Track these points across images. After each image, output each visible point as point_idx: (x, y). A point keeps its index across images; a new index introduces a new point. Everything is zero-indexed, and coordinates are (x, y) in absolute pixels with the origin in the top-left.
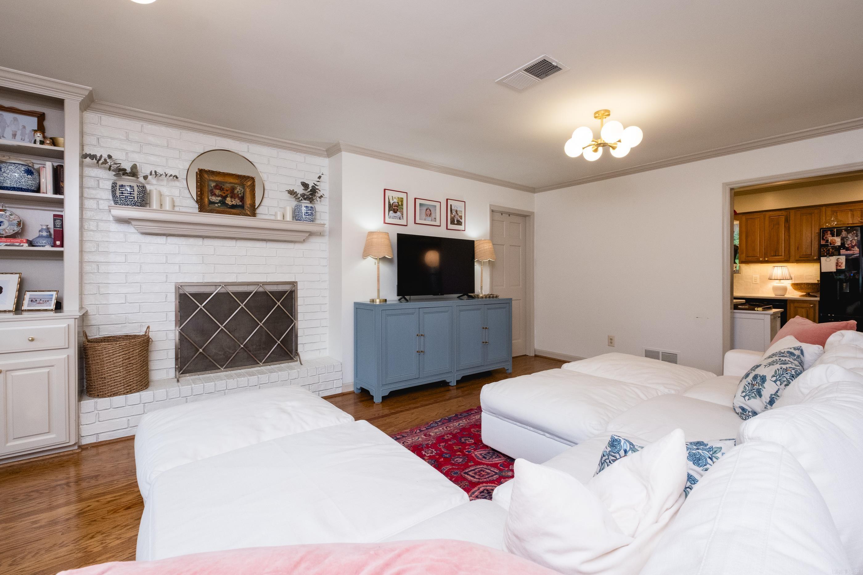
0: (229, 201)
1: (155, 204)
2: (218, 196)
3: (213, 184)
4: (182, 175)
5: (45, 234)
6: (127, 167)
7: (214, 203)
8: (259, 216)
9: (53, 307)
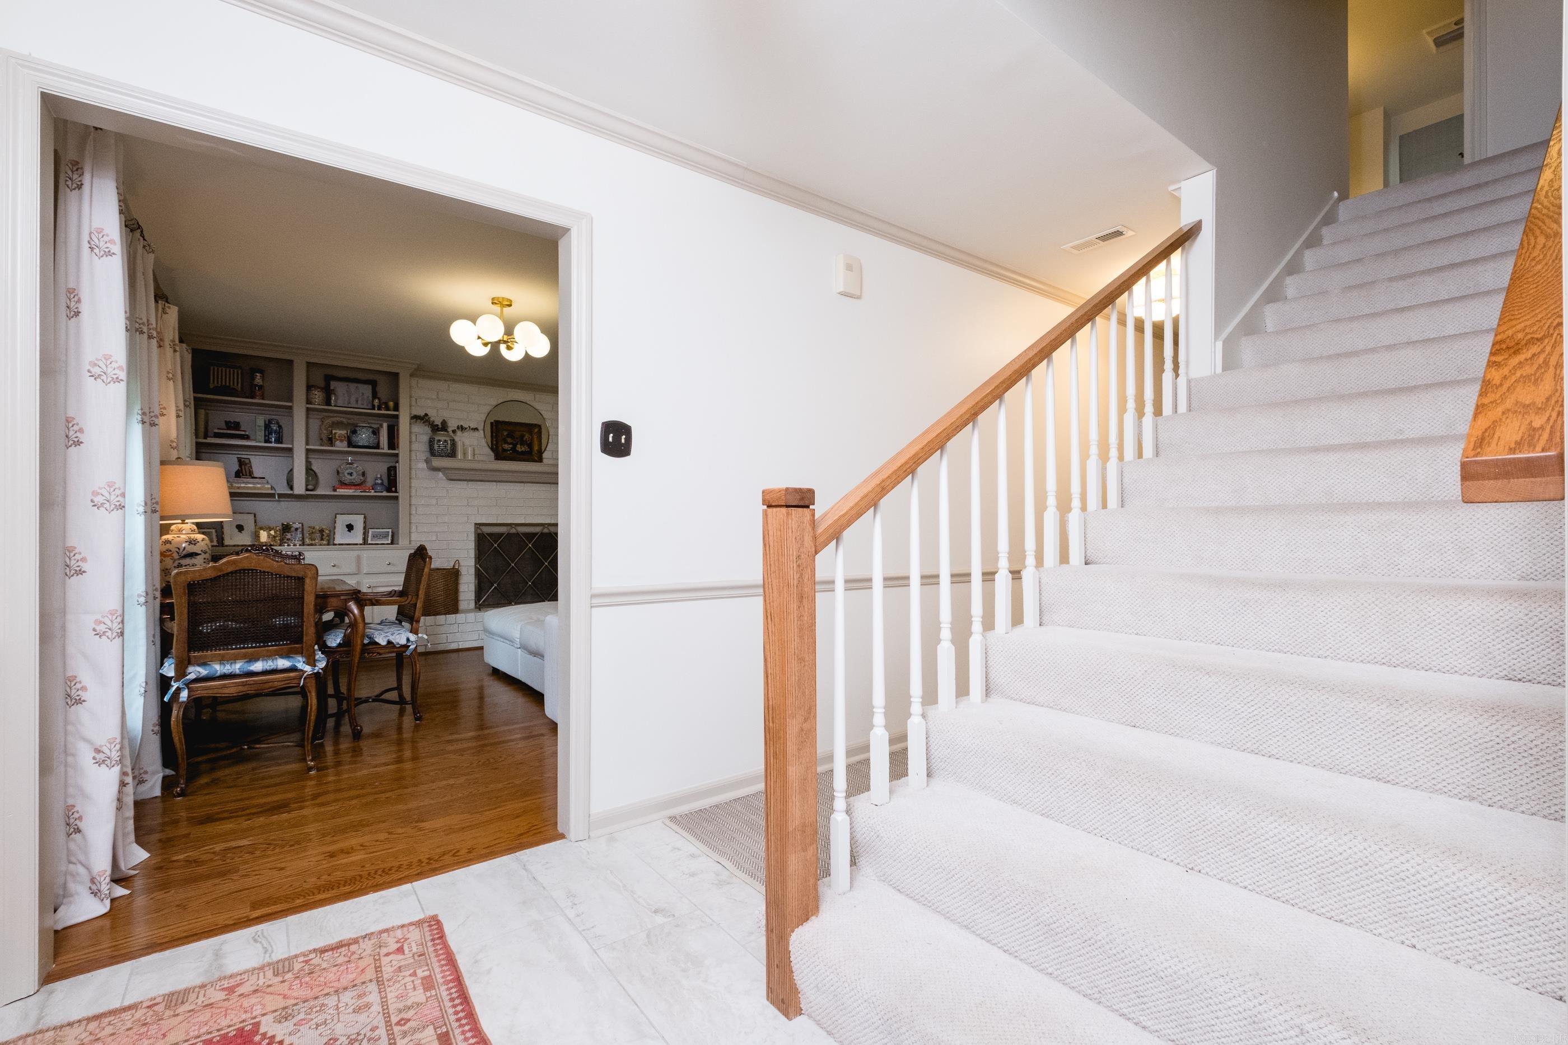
0: (519, 448)
1: (460, 456)
2: (510, 444)
3: (505, 433)
4: (481, 427)
5: (379, 481)
6: (438, 422)
7: (507, 450)
8: (545, 461)
9: (389, 542)
